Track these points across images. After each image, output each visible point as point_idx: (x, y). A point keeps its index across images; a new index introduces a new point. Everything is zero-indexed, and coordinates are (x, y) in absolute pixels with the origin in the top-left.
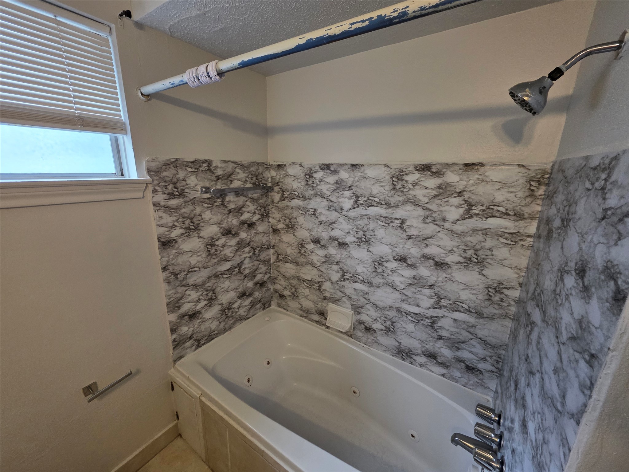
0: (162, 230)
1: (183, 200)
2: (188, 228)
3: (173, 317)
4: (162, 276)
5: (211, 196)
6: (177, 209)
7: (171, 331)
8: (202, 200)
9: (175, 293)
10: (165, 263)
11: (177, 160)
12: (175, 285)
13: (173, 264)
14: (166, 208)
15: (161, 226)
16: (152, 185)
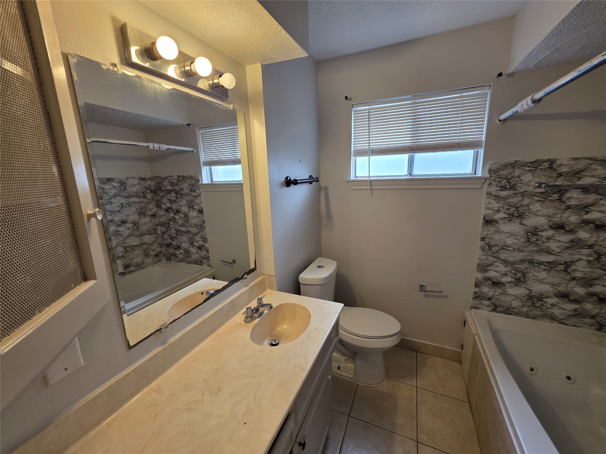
0: (489, 211)
1: (513, 192)
2: (512, 215)
3: (480, 276)
4: (480, 243)
5: (545, 191)
6: (504, 199)
7: (475, 284)
8: (533, 193)
9: (486, 259)
10: (484, 235)
11: (516, 162)
12: (487, 254)
13: (490, 238)
14: (496, 196)
15: (489, 209)
16: (489, 180)
